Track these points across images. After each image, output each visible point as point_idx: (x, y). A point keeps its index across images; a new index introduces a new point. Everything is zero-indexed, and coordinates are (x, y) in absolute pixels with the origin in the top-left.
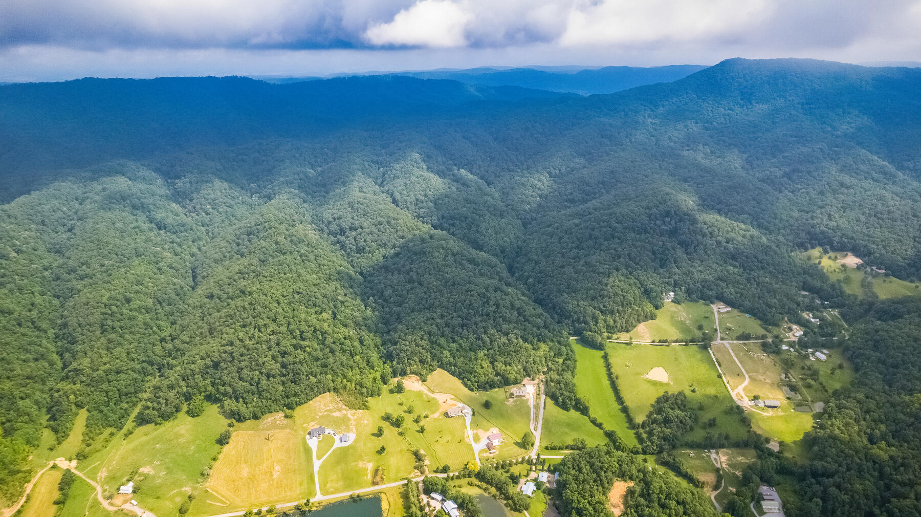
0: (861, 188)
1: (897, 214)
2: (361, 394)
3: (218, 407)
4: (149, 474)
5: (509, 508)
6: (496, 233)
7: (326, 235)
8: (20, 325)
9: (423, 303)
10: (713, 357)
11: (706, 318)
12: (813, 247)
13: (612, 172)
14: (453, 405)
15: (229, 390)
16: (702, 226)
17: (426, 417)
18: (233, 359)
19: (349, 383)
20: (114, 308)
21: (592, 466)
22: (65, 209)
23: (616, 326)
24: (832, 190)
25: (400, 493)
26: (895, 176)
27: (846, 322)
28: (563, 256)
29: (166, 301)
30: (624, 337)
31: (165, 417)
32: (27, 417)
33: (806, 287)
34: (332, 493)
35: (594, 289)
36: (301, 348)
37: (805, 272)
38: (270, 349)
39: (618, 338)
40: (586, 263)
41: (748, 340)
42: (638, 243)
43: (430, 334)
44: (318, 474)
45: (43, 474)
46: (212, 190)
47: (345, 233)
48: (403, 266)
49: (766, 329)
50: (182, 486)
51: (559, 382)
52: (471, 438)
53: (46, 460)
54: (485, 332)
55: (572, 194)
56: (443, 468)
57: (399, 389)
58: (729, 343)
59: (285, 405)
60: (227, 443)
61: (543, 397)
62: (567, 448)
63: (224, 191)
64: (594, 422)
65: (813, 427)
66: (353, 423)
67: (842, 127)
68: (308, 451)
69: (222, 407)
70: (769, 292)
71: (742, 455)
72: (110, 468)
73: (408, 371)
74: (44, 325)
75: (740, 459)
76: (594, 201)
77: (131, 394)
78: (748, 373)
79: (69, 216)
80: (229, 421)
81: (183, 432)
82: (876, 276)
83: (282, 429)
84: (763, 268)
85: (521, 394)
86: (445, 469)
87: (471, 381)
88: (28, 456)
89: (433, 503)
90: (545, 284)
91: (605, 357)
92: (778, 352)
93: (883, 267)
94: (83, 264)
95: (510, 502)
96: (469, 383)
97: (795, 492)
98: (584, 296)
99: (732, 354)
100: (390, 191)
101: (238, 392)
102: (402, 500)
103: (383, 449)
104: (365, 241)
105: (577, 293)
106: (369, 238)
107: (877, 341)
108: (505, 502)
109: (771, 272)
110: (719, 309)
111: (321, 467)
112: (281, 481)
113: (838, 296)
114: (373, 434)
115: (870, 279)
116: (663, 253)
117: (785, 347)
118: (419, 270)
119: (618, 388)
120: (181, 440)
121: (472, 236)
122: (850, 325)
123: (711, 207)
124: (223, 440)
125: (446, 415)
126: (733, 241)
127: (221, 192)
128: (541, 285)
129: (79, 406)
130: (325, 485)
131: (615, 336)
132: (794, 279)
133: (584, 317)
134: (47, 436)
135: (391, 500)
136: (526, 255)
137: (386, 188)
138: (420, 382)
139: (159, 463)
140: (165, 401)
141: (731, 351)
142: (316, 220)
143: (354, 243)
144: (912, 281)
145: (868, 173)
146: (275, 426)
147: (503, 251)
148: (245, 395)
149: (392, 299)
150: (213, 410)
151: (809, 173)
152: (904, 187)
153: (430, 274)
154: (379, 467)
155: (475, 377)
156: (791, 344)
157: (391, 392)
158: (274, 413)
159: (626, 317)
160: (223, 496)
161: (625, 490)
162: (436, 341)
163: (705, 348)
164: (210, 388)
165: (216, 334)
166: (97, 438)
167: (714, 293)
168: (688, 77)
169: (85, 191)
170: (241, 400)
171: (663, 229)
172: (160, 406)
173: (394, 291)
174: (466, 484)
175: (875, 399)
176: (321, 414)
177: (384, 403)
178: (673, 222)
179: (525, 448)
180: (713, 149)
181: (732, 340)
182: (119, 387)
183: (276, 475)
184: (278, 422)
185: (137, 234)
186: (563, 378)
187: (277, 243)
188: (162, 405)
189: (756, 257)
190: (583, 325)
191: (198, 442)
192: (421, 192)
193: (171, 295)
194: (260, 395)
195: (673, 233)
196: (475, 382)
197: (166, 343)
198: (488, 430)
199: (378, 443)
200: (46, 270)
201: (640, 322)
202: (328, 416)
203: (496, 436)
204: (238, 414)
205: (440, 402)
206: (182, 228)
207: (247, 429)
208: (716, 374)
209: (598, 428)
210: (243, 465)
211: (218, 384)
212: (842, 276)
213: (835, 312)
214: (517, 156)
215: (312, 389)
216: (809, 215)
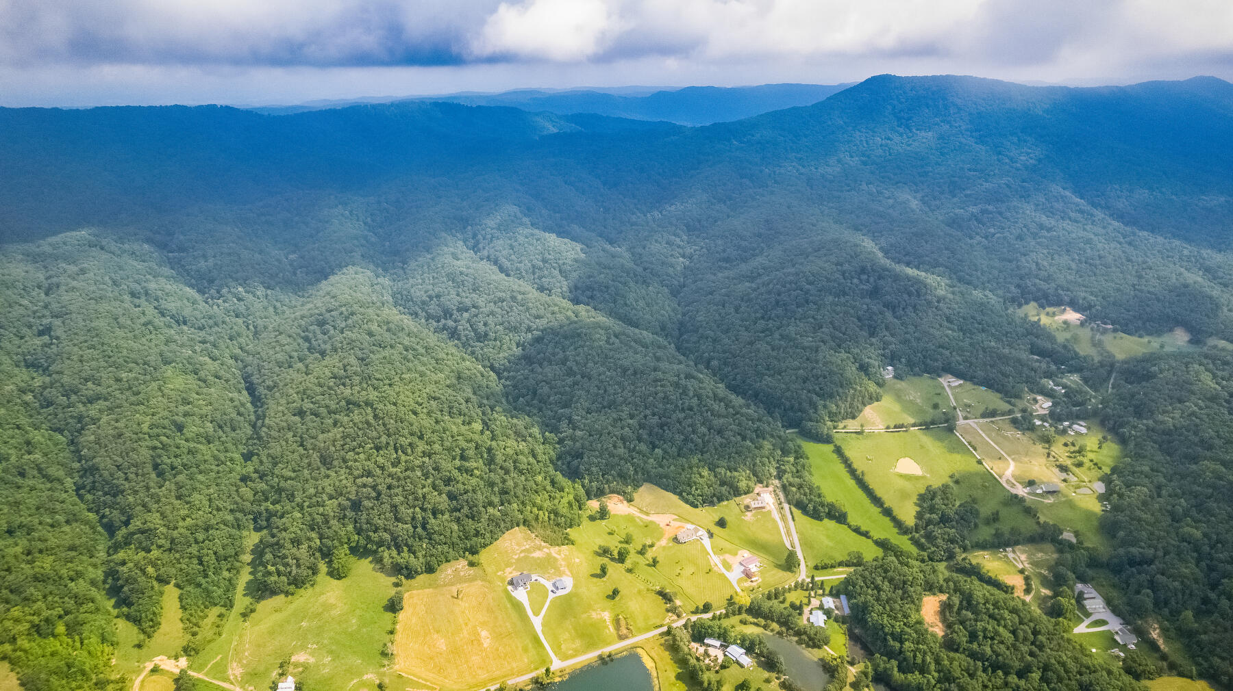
0: (1064, 229)
1: (1110, 259)
2: (558, 525)
3: (371, 562)
4: (308, 663)
5: (804, 646)
6: (648, 305)
7: (423, 321)
8: (22, 474)
9: (600, 400)
10: (963, 440)
11: (937, 394)
12: (1027, 303)
13: (767, 221)
14: (680, 527)
15: (387, 536)
16: (906, 283)
17: (652, 546)
18: (379, 494)
19: (541, 512)
20: (164, 438)
21: (891, 581)
22: (25, 302)
23: (840, 413)
24: (1031, 233)
25: (661, 645)
26: (1092, 215)
27: (1091, 388)
28: (747, 329)
29: (228, 424)
30: (853, 425)
31: (298, 583)
32: (91, 604)
33: (1034, 350)
34: (572, 656)
35: (804, 369)
36: (467, 471)
37: (1029, 333)
38: (426, 476)
39: (845, 427)
40: (782, 337)
41: (994, 417)
42: (838, 309)
43: (623, 439)
44: (543, 634)
45: (143, 681)
46: (241, 265)
47: (451, 315)
48: (554, 354)
49: (1009, 402)
50: (361, 674)
51: (800, 487)
52: (720, 566)
53: (138, 662)
54: (694, 432)
55: (724, 251)
56: (704, 606)
57: (603, 514)
58: (976, 423)
59: (466, 550)
60: (401, 609)
61: (786, 506)
62: (840, 564)
63: (257, 267)
64: (857, 530)
65: (1103, 511)
66: (563, 563)
67: (1022, 158)
68: (517, 606)
69: (379, 561)
70: (1000, 359)
71: (1041, 551)
72: (245, 662)
73: (607, 491)
74: (54, 471)
75: (1040, 555)
76: (759, 259)
77: (230, 556)
78: (1009, 455)
79: (34, 312)
80: (394, 579)
81: (332, 601)
82: (1105, 332)
83: (471, 582)
84: (983, 331)
85: (760, 505)
86: (707, 608)
87: (693, 495)
88: (109, 659)
89: (712, 651)
90: (735, 366)
91: (838, 451)
92: (1032, 428)
93: (1109, 321)
94: (86, 380)
95: (804, 637)
96: (690, 497)
97: (1114, 586)
98: (794, 377)
99: (983, 435)
100: (492, 257)
101: (401, 538)
102: (668, 653)
103: (615, 593)
104: (485, 324)
105: (783, 374)
106: (490, 320)
107: (1136, 407)
108: (796, 639)
109: (993, 335)
110: (949, 383)
111: (543, 625)
112: (497, 650)
113: (1072, 358)
114: (594, 576)
115: (1098, 337)
116: (870, 318)
117: (1038, 423)
118: (577, 358)
119: (871, 487)
120: (335, 613)
121: (621, 311)
122: (1096, 391)
123: (897, 260)
124: (393, 606)
125: (676, 540)
126: (944, 300)
127: (253, 267)
128: (730, 369)
129: (163, 581)
130: (559, 647)
131: (841, 425)
132: (1019, 341)
133: (800, 404)
134: (124, 630)
135: (653, 654)
136: (696, 331)
137: (485, 253)
138: (625, 502)
139: (315, 646)
140: (295, 561)
141: (981, 432)
142: (403, 300)
143: (470, 328)
144: (1141, 336)
145: (1063, 212)
146: (458, 579)
147: (663, 328)
148: (410, 541)
149: (552, 398)
150: (364, 567)
151: (1000, 213)
152: (1104, 228)
153: (595, 363)
154: (618, 615)
155: (697, 489)
156: (1043, 418)
157: (592, 518)
158: (453, 562)
159: (849, 399)
160: (426, 680)
161: (938, 605)
162: (635, 447)
163: (951, 429)
164: (356, 537)
165: (336, 463)
166: (202, 623)
167: (939, 364)
168: (829, 99)
169: (48, 275)
170: (405, 549)
171: (863, 289)
172: (289, 569)
173: (551, 388)
174: (739, 623)
175: (1161, 472)
176: (516, 557)
177: (589, 535)
178: (872, 280)
179: (792, 572)
180: (879, 189)
181: (976, 418)
182: (215, 549)
183: (486, 643)
184: (462, 574)
185: (151, 333)
186: (804, 481)
187: (371, 334)
188: (291, 567)
189: (973, 318)
190: (800, 413)
191: (358, 612)
192: (537, 256)
193: (232, 415)
194: (430, 539)
195: (875, 293)
196: (698, 495)
197: (254, 482)
198: (737, 554)
199: (606, 585)
200: (24, 392)
201: (865, 405)
202: (526, 558)
203: (749, 560)
204: (407, 568)
205: (661, 526)
206: (211, 322)
207: (423, 587)
208: (975, 460)
209: (864, 538)
210: (435, 636)
211: (367, 530)
212: (1068, 335)
213: (1075, 377)
214: (635, 204)
215: (497, 524)
216: (1014, 265)
